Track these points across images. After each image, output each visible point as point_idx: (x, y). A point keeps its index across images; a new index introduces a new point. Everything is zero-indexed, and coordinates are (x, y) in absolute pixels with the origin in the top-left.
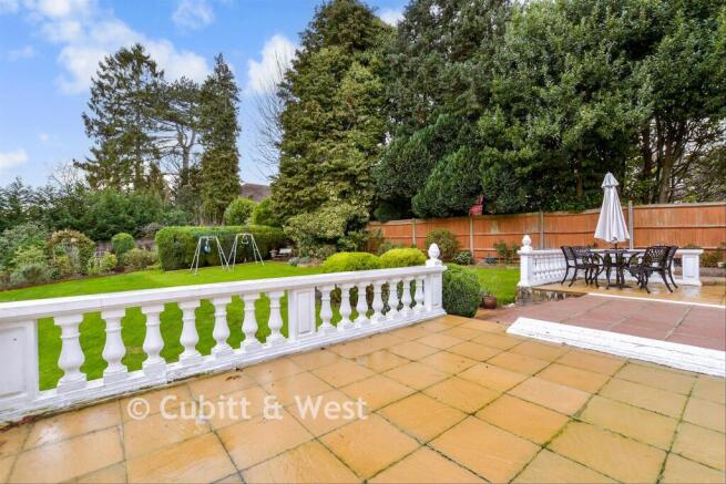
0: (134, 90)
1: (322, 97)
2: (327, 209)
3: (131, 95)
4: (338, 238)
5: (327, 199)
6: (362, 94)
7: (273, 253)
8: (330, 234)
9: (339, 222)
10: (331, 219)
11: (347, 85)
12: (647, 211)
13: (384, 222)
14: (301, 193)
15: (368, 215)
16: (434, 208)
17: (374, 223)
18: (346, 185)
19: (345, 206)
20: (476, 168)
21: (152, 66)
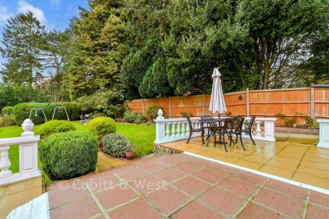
0: (27, 34)
1: (92, 32)
2: (98, 94)
3: (26, 37)
4: (103, 109)
5: (99, 88)
6: (114, 31)
7: (81, 117)
8: (99, 107)
9: (104, 101)
10: (101, 98)
11: (107, 26)
12: (256, 93)
13: (131, 100)
14: (79, 85)
15: (123, 97)
16: (147, 92)
17: (127, 101)
18: (107, 81)
19: (110, 92)
20: (165, 69)
21: (38, 23)
